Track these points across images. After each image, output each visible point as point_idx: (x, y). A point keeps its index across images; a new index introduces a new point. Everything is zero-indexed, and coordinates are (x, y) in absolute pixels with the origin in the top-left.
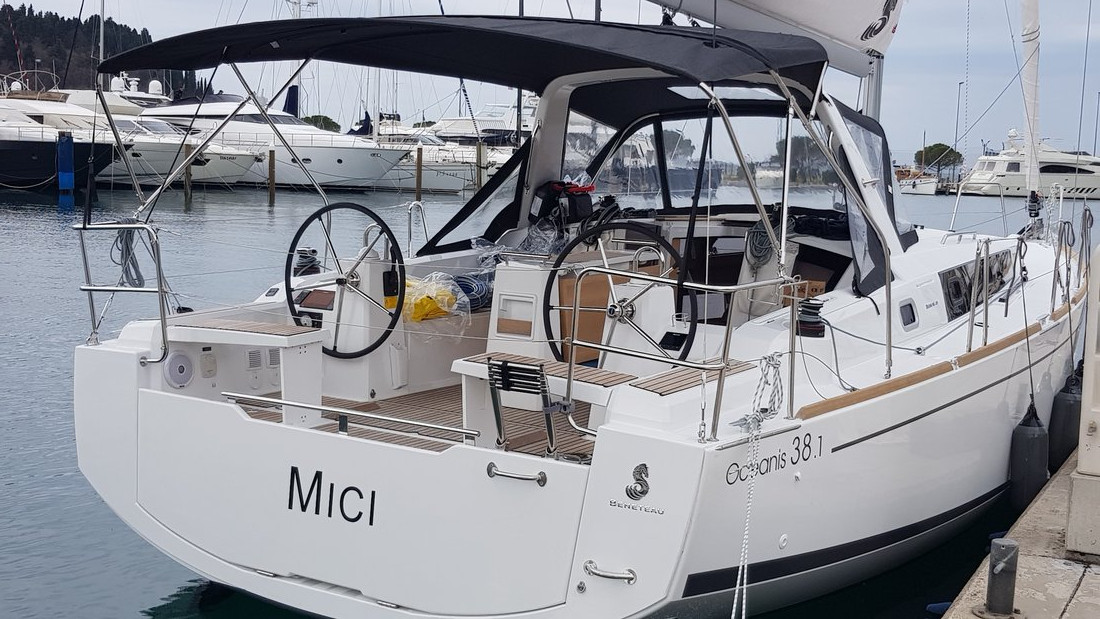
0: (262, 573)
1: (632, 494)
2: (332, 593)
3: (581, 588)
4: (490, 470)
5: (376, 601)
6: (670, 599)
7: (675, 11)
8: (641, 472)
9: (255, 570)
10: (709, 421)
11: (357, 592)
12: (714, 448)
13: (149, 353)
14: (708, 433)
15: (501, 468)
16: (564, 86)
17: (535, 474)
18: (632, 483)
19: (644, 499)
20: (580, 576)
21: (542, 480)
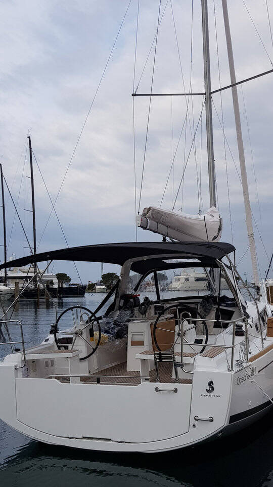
0: (71, 438)
1: (208, 391)
2: (99, 441)
3: (194, 426)
4: (157, 390)
5: (117, 442)
6: (225, 425)
7: (166, 236)
8: (211, 383)
9: (68, 438)
10: (230, 364)
11: (110, 440)
12: (233, 373)
13: (17, 365)
14: (230, 369)
15: (160, 388)
16: (130, 262)
17: (173, 389)
18: (208, 387)
19: (213, 393)
20: (193, 422)
21: (176, 391)
